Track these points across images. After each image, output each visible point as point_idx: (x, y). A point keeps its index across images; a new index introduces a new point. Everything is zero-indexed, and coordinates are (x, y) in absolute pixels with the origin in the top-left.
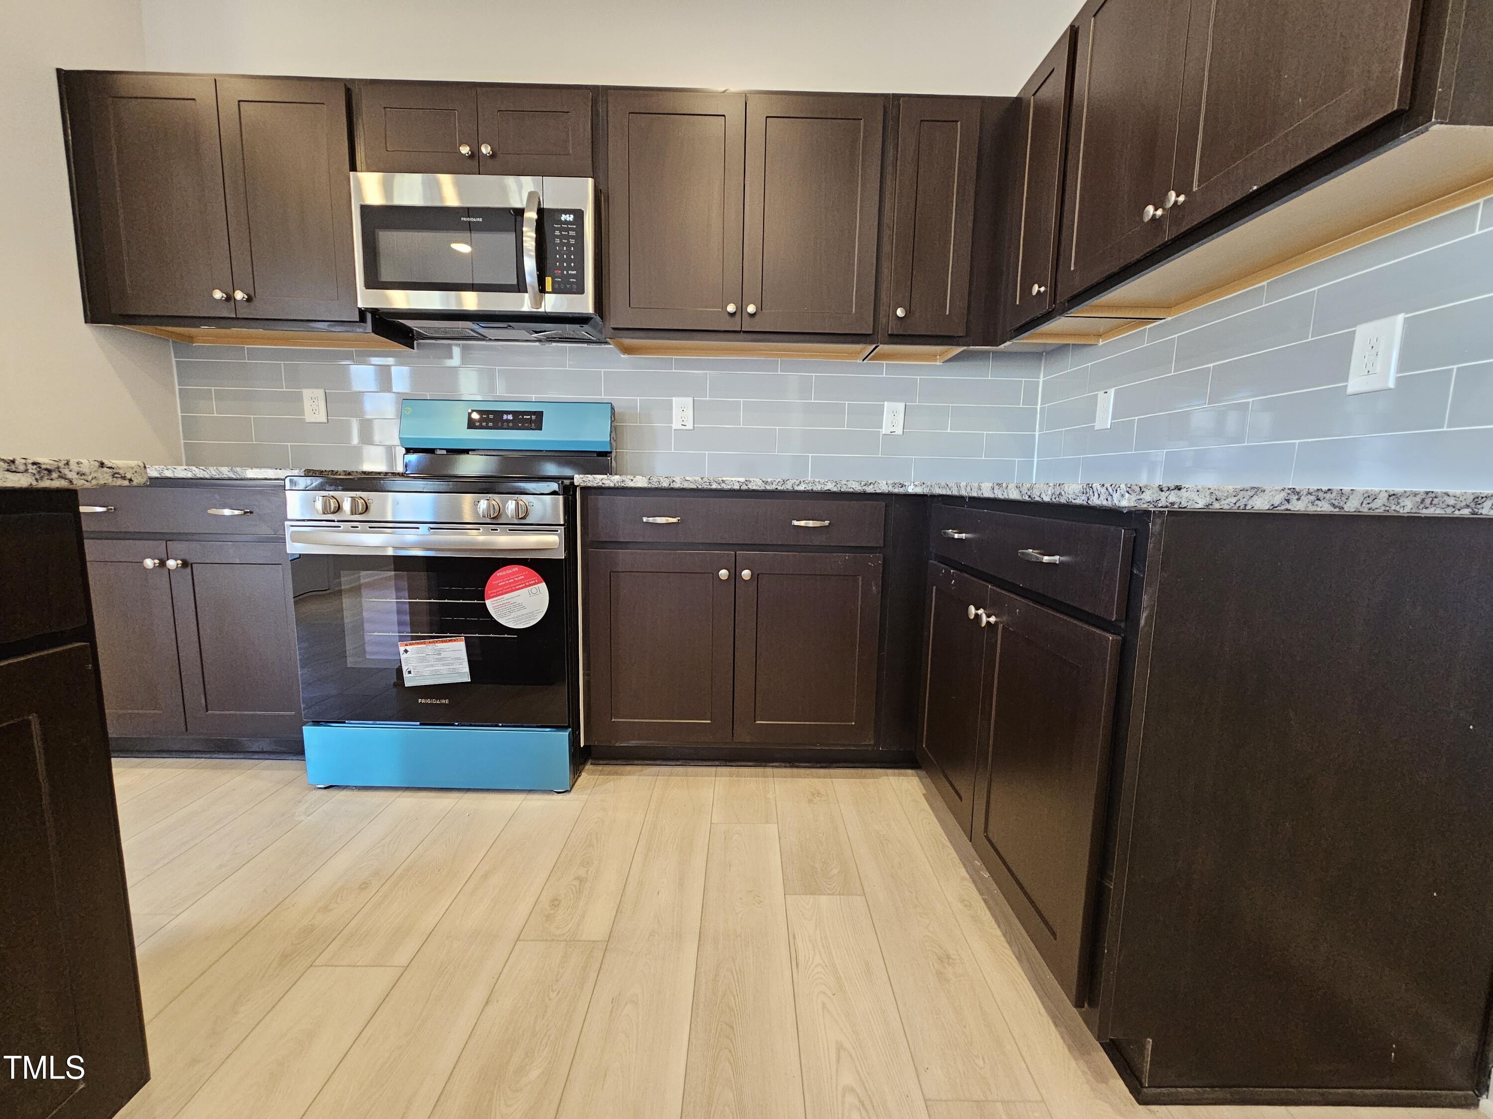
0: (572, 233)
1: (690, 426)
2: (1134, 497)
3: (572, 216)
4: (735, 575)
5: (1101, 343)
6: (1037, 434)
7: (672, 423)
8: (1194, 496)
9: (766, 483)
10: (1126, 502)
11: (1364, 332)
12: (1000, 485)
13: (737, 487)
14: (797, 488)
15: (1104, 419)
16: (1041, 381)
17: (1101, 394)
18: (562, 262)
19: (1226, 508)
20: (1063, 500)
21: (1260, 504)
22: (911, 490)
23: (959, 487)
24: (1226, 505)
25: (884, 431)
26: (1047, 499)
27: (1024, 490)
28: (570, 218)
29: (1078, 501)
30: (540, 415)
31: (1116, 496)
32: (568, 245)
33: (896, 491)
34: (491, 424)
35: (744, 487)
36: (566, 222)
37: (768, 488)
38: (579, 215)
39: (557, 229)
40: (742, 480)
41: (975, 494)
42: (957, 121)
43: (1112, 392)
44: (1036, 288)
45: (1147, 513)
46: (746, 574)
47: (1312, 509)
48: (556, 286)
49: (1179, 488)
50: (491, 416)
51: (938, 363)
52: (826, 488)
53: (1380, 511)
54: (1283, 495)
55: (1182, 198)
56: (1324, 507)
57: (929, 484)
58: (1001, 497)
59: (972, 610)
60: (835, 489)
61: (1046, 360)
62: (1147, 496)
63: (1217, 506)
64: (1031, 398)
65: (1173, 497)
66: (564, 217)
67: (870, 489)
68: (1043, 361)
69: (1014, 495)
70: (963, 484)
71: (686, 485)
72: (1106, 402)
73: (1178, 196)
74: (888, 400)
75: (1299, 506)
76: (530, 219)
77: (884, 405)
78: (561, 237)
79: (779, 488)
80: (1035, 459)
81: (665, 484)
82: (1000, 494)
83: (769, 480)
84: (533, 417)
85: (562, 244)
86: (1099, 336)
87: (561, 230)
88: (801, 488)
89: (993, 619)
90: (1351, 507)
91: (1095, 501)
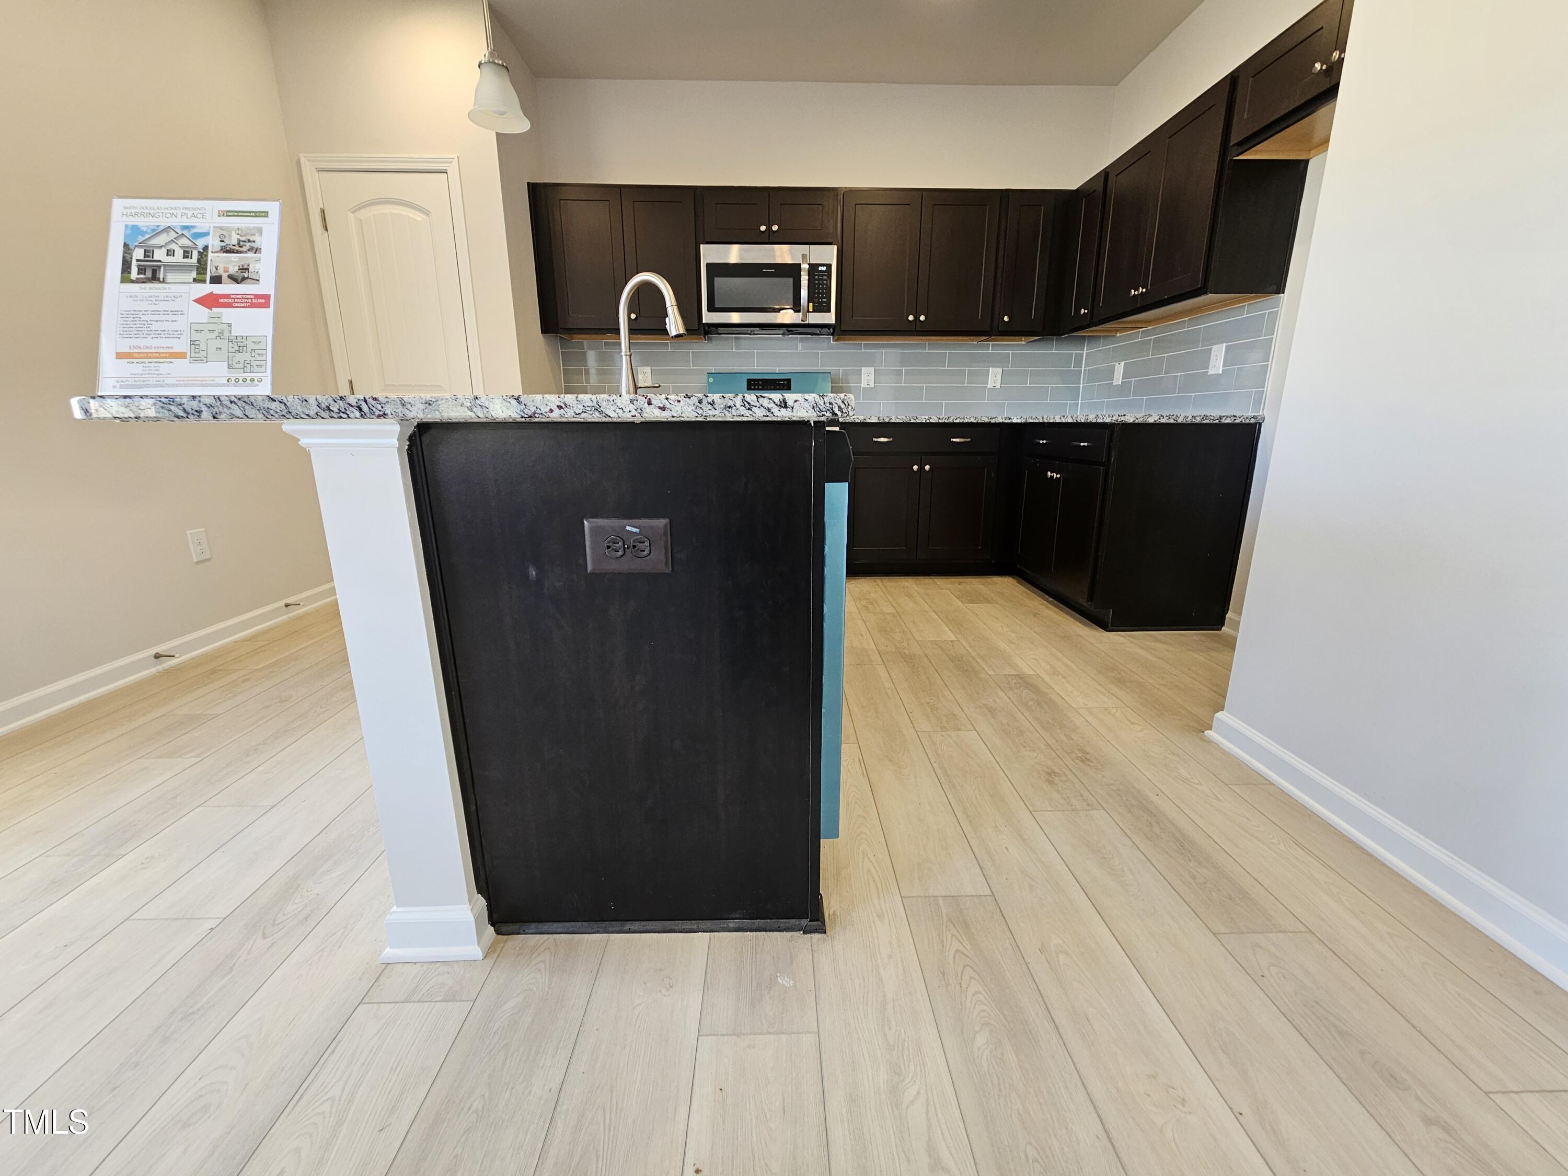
0: (825, 277)
1: (872, 386)
2: (1110, 419)
3: (825, 268)
4: (921, 468)
5: (1118, 335)
6: (1081, 386)
7: (861, 383)
8: (1129, 418)
9: (939, 419)
10: (1108, 420)
11: (1215, 348)
12: (1064, 416)
13: (924, 421)
14: (955, 421)
15: (1118, 379)
16: (1085, 352)
17: (1117, 364)
18: (818, 294)
19: (1140, 422)
20: (1088, 421)
21: (1151, 420)
22: (1015, 421)
23: (1043, 418)
24: (1140, 421)
25: (989, 386)
26: (1083, 421)
27: (1074, 418)
28: (824, 268)
29: (1094, 421)
30: (789, 381)
31: (1105, 418)
32: (823, 284)
33: (1007, 421)
34: (760, 387)
35: (928, 421)
36: (822, 271)
37: (940, 421)
38: (829, 266)
39: (817, 275)
40: (927, 417)
41: (1051, 421)
42: (1041, 206)
43: (1122, 363)
44: (1083, 311)
45: (1114, 424)
46: (927, 467)
47: (1167, 421)
48: (815, 308)
49: (1125, 415)
50: (760, 383)
51: (1023, 343)
52: (970, 421)
53: (1189, 422)
54: (1158, 417)
55: (1144, 290)
56: (1171, 421)
57: (1025, 417)
58: (1064, 421)
59: (1049, 473)
60: (975, 421)
61: (1088, 339)
62: (1115, 418)
63: (1137, 421)
64: (1078, 363)
65: (1123, 418)
66: (820, 268)
67: (993, 421)
68: (1086, 342)
69: (1070, 420)
70: (1045, 417)
71: (898, 421)
72: (1120, 368)
73: (1142, 289)
74: (992, 367)
75: (1163, 421)
76: (805, 269)
77: (989, 370)
78: (819, 280)
79: (946, 421)
80: (1080, 402)
81: (887, 421)
82: (1063, 420)
83: (941, 417)
84: (785, 382)
85: (819, 284)
86: (1117, 331)
87: (819, 275)
88: (957, 421)
89: (1058, 476)
90: (1180, 421)
91: (1099, 421)
